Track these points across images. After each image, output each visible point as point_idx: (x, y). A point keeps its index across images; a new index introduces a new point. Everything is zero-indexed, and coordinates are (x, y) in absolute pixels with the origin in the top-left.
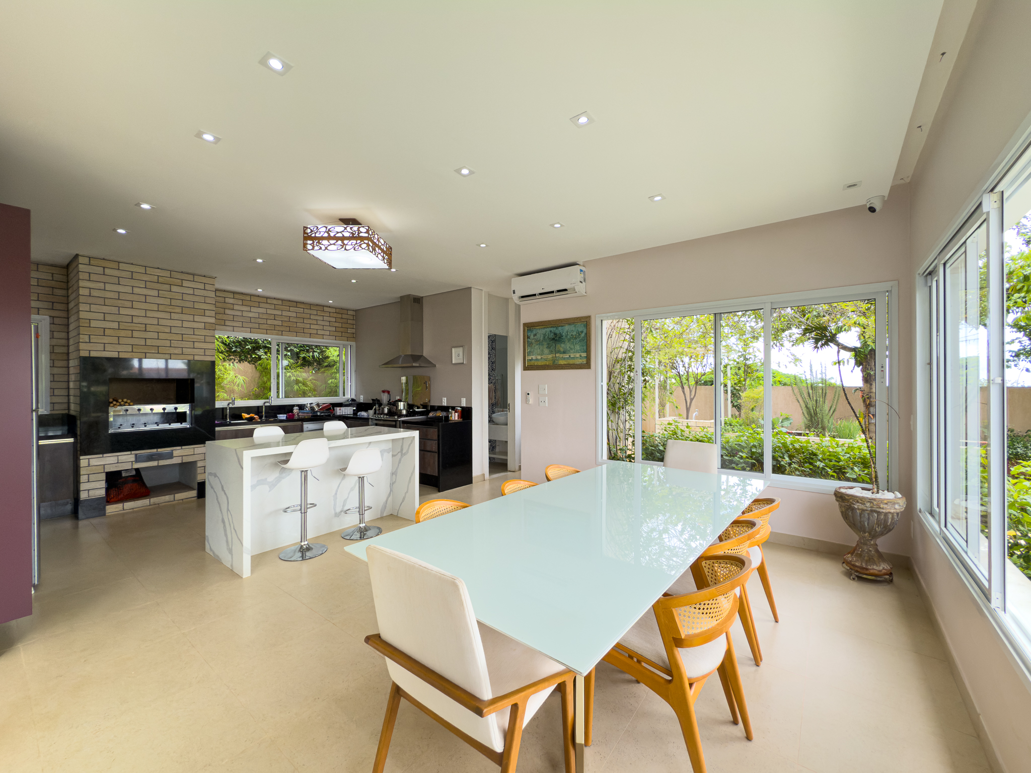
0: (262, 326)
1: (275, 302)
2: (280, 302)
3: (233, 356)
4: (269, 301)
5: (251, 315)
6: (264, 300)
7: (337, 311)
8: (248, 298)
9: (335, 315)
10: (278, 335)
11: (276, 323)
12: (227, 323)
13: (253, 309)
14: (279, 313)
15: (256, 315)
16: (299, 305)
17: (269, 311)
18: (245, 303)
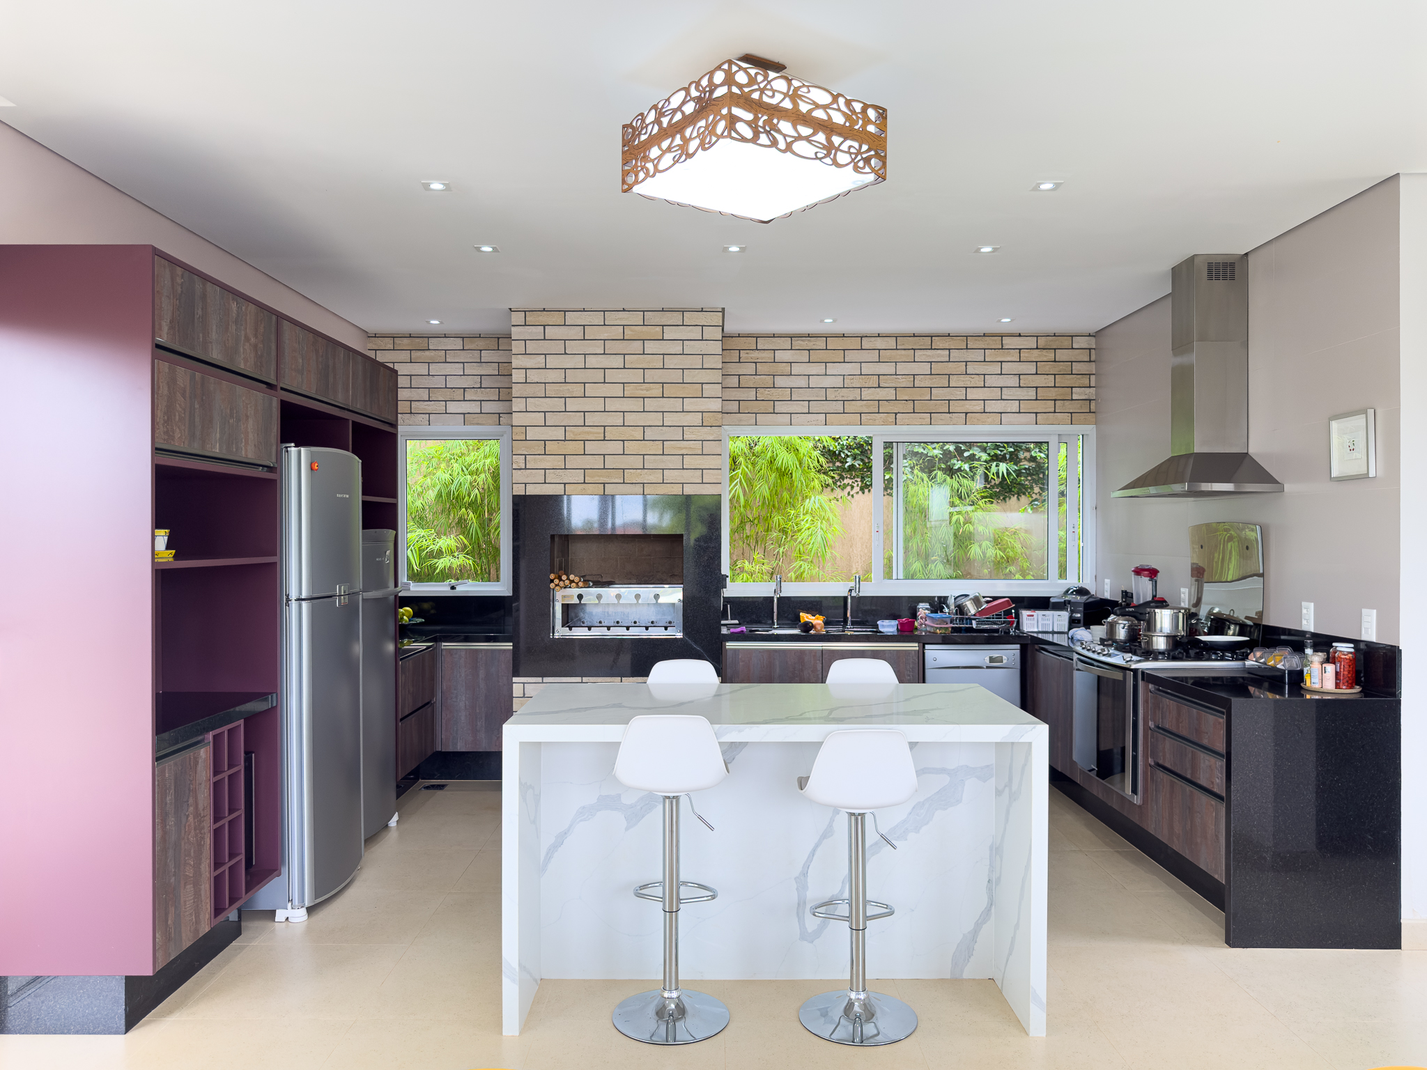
0: (850, 407)
1: (880, 343)
2: (891, 343)
3: (850, 478)
4: (867, 343)
5: (827, 382)
6: (855, 343)
7: (1042, 342)
8: (821, 343)
9: (1035, 355)
10: (885, 423)
11: (881, 394)
12: (780, 407)
13: (832, 369)
14: (888, 369)
15: (838, 382)
16: (938, 343)
17: (867, 369)
18: (815, 356)
